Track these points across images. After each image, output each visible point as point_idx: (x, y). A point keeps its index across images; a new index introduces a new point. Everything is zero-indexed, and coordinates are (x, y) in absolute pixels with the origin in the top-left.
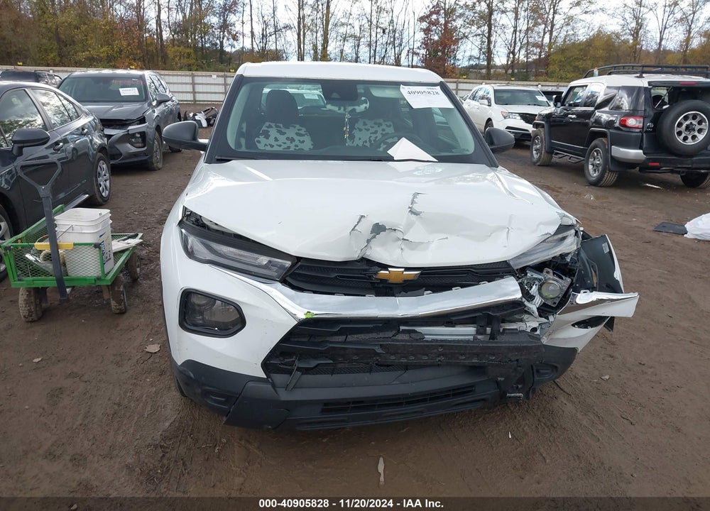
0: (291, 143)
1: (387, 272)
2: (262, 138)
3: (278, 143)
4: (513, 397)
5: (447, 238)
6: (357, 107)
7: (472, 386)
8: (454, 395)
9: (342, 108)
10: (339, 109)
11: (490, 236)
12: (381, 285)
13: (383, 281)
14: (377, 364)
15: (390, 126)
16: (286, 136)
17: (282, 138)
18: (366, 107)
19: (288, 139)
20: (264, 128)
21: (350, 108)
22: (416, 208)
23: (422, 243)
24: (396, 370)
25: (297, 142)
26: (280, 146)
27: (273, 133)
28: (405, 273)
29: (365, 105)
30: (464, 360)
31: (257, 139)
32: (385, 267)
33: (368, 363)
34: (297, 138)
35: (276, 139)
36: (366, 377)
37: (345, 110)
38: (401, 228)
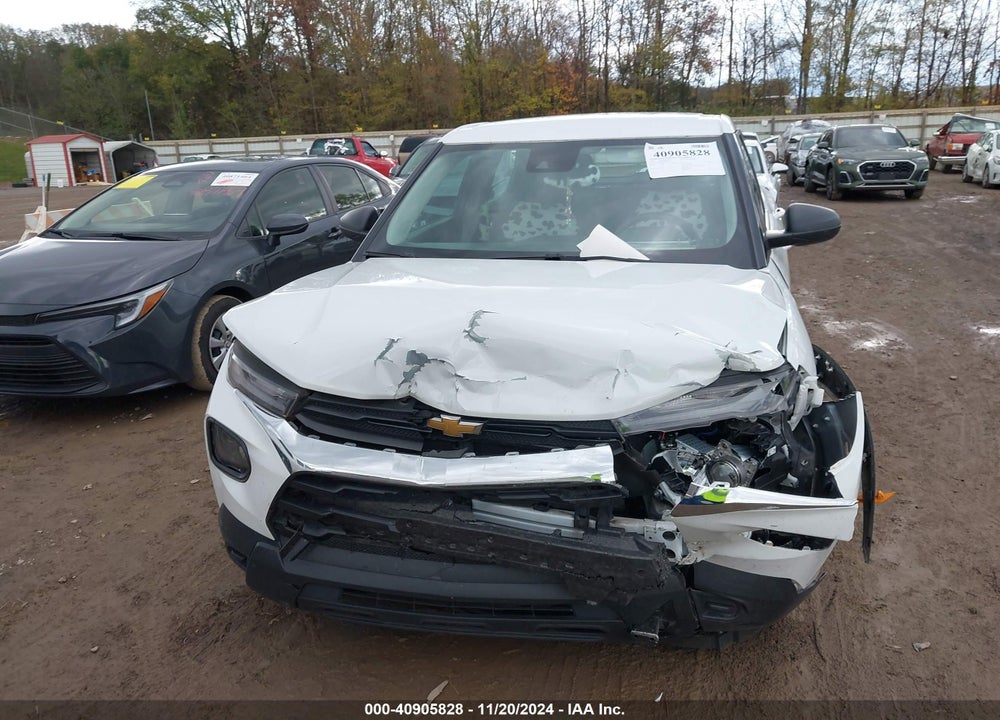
0: (549, 229)
1: (440, 420)
2: (511, 224)
3: (531, 229)
4: (641, 636)
5: (525, 379)
6: (580, 180)
7: (569, 606)
8: (540, 614)
9: (562, 182)
10: (559, 183)
11: (588, 380)
12: (435, 438)
13: (438, 432)
14: (410, 547)
15: (696, 200)
16: (541, 220)
17: (537, 223)
18: (594, 180)
19: (545, 223)
20: (516, 209)
21: (572, 181)
22: (478, 332)
23: (487, 383)
24: (440, 561)
25: (556, 228)
26: (533, 233)
27: (526, 216)
28: (462, 423)
29: (592, 176)
30: (527, 561)
31: (505, 224)
32: (438, 413)
33: (398, 544)
34: (556, 222)
35: (529, 225)
36: (396, 562)
37: (565, 185)
38: (451, 360)
